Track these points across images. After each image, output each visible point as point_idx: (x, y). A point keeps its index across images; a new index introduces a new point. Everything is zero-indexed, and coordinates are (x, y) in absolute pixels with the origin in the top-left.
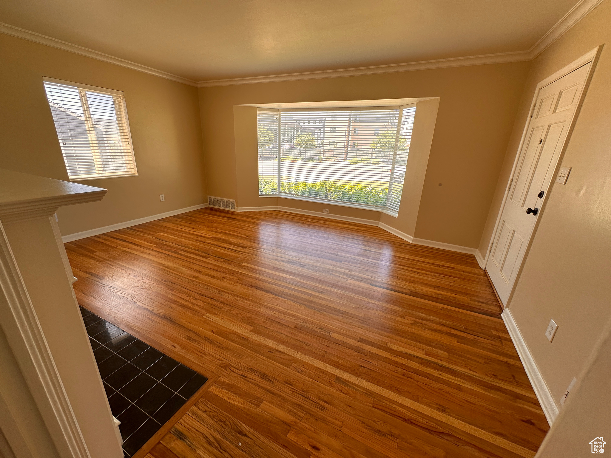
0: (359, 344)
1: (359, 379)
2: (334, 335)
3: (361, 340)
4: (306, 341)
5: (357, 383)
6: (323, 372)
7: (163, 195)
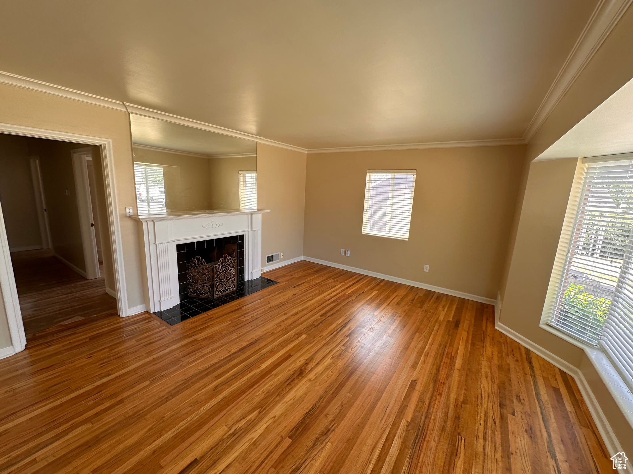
0: (119, 398)
1: (94, 387)
2: (147, 383)
3: (121, 402)
4: (158, 364)
5: (93, 385)
6: (123, 369)
7: (428, 266)
